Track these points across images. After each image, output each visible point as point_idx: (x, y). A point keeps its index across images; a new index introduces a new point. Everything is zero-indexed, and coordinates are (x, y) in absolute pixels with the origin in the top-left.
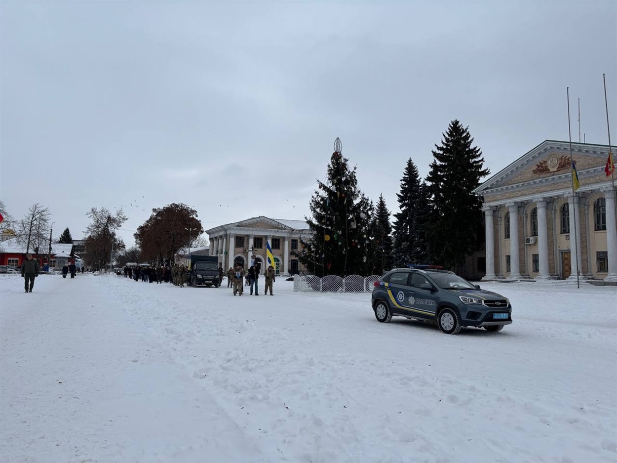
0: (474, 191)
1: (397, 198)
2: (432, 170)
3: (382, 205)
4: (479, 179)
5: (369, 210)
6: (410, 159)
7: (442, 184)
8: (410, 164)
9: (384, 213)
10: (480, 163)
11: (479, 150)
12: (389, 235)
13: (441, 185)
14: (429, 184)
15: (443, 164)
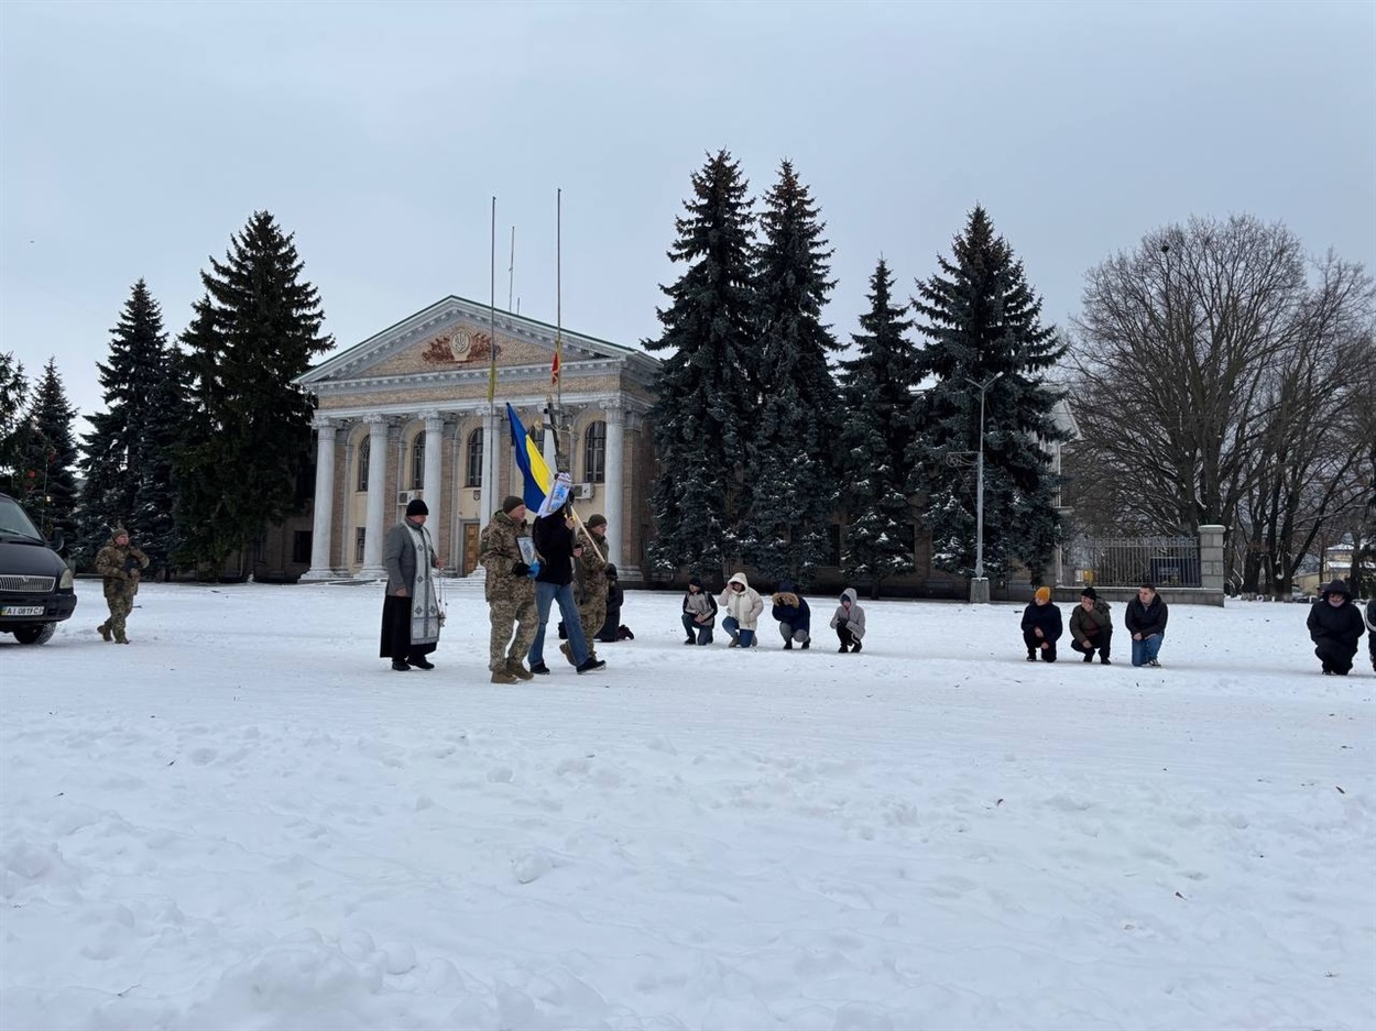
0: (296, 381)
1: (99, 374)
2: (197, 317)
3: (52, 389)
4: (309, 356)
5: (13, 387)
6: (141, 281)
7: (222, 354)
8: (140, 293)
9: (56, 410)
10: (315, 322)
11: (314, 291)
12: (68, 469)
13: (219, 357)
14: (188, 350)
15: (228, 308)
